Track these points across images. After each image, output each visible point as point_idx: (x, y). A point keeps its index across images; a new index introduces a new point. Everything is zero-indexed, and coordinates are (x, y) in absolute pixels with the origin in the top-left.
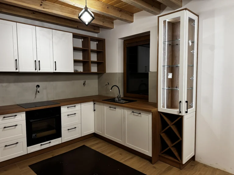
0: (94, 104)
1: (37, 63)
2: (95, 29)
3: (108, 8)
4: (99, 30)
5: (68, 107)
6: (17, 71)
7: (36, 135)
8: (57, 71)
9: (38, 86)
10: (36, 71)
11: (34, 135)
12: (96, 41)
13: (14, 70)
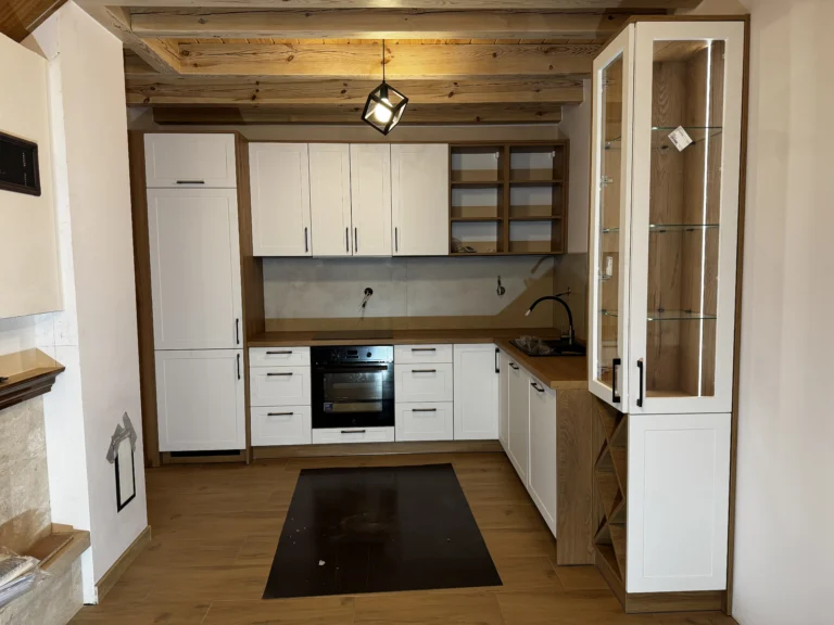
0: (497, 351)
1: (352, 235)
3: (495, 55)
4: (560, 111)
5: (413, 350)
6: (309, 254)
7: (331, 406)
8: (400, 253)
9: (369, 291)
10: (350, 254)
11: (326, 405)
12: (551, 151)
13: (303, 253)
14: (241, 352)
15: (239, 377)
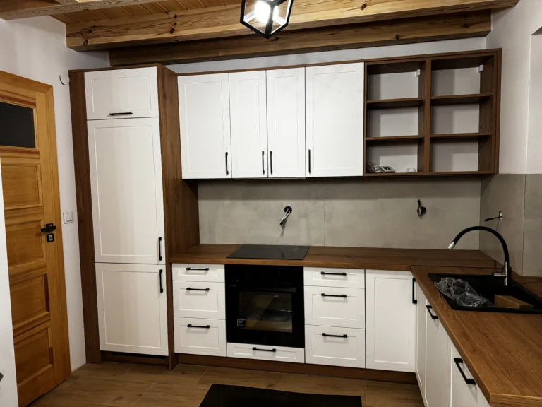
0: (414, 280)
1: (267, 157)
2: (466, 26)
4: (490, 21)
5: (323, 273)
6: (229, 176)
7: (244, 322)
8: (313, 174)
9: (288, 209)
10: (265, 176)
11: (240, 320)
12: (478, 66)
13: (224, 176)
14: (164, 268)
15: (162, 291)
